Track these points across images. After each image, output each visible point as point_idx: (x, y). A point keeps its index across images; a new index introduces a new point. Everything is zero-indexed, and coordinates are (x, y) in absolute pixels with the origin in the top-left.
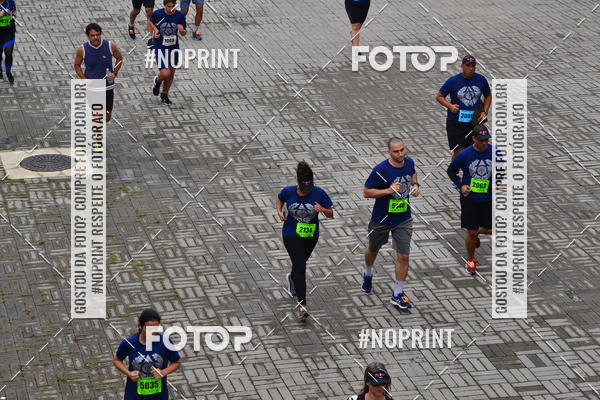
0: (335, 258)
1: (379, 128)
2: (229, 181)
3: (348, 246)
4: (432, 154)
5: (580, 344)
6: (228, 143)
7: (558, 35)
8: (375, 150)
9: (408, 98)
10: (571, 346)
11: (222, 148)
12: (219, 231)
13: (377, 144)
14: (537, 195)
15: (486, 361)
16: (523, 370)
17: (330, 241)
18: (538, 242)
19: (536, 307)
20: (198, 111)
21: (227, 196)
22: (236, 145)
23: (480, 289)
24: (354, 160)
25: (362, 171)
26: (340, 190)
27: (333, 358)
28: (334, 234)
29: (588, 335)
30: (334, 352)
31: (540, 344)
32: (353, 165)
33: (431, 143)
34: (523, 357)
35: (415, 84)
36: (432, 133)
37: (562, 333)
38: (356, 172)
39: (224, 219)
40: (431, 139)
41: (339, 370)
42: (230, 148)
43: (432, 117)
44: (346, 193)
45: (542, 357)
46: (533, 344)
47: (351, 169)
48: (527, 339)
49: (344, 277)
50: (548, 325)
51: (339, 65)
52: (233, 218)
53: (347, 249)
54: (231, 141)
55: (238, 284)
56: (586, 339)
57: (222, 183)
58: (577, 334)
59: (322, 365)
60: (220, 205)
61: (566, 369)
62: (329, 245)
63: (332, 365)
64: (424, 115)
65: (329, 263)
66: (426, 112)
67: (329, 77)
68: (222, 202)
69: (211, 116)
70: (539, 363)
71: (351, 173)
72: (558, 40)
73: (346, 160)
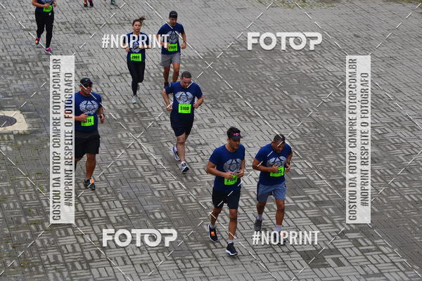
0: (199, 190)
1: (230, 98)
2: (125, 135)
3: (208, 182)
4: (267, 117)
5: (369, 251)
6: (124, 108)
7: (355, 35)
8: (227, 114)
9: (250, 78)
10: (363, 252)
11: (120, 112)
12: (117, 170)
13: (228, 110)
14: (340, 147)
15: (303, 262)
16: (329, 269)
17: (195, 178)
18: (340, 179)
19: (338, 224)
20: (102, 86)
21: (123, 146)
22: (130, 110)
23: (300, 212)
24: (212, 121)
25: (218, 129)
26: (203, 142)
27: (197, 260)
28: (198, 173)
29: (374, 244)
30: (197, 256)
31: (341, 251)
32: (212, 125)
33: (267, 110)
34: (329, 259)
35: (256, 69)
36: (267, 102)
37: (356, 243)
38: (214, 130)
39: (121, 162)
40: (267, 107)
41: (201, 269)
42: (125, 111)
43: (267, 91)
44: (207, 144)
45: (342, 260)
46: (336, 251)
47: (211, 127)
48: (332, 247)
49: (205, 203)
50: (347, 238)
51: (203, 55)
52: (127, 161)
53: (207, 184)
54: (126, 107)
55: (130, 208)
56: (373, 247)
57: (119, 136)
58: (366, 243)
59: (188, 265)
60: (118, 152)
61: (358, 268)
62: (195, 181)
63: (196, 265)
64: (262, 91)
65: (195, 193)
66: (263, 88)
67: (195, 63)
68: (120, 150)
69: (112, 89)
70: (340, 264)
71: (210, 130)
72: (355, 39)
73: (207, 121)
